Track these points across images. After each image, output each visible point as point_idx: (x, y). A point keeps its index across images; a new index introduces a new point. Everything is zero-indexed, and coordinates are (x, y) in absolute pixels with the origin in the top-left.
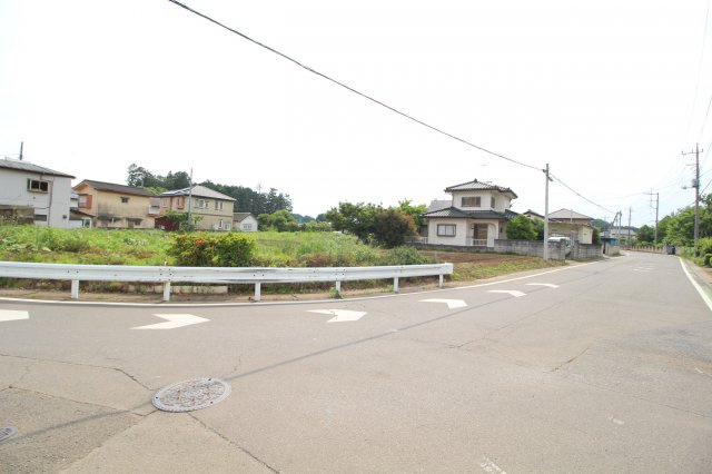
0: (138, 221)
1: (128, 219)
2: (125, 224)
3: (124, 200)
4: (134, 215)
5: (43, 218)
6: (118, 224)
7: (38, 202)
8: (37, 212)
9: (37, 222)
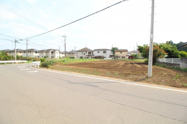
0: (124, 57)
1: (122, 57)
2: (121, 58)
3: (121, 53)
4: (123, 56)
5: (105, 57)
6: (120, 58)
7: (104, 55)
8: (104, 56)
9: (104, 58)
